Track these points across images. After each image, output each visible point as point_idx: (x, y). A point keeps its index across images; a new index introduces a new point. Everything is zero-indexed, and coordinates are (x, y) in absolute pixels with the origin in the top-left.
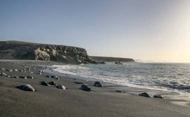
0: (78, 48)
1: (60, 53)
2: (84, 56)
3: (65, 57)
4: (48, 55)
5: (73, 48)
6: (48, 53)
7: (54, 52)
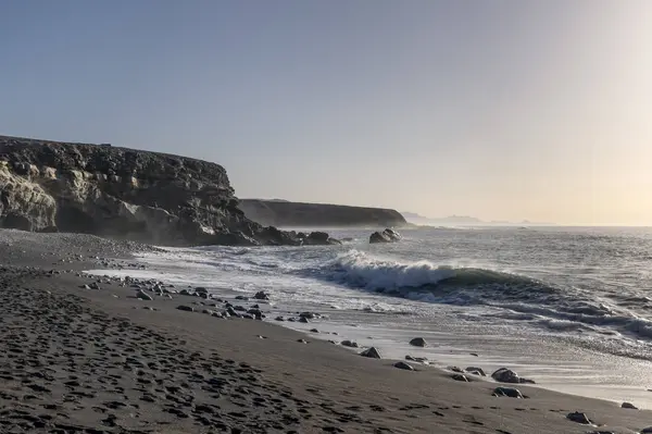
0: (191, 164)
1: (107, 187)
2: (222, 204)
3: (133, 209)
4: (51, 200)
5: (172, 160)
6: (51, 187)
7: (81, 180)
